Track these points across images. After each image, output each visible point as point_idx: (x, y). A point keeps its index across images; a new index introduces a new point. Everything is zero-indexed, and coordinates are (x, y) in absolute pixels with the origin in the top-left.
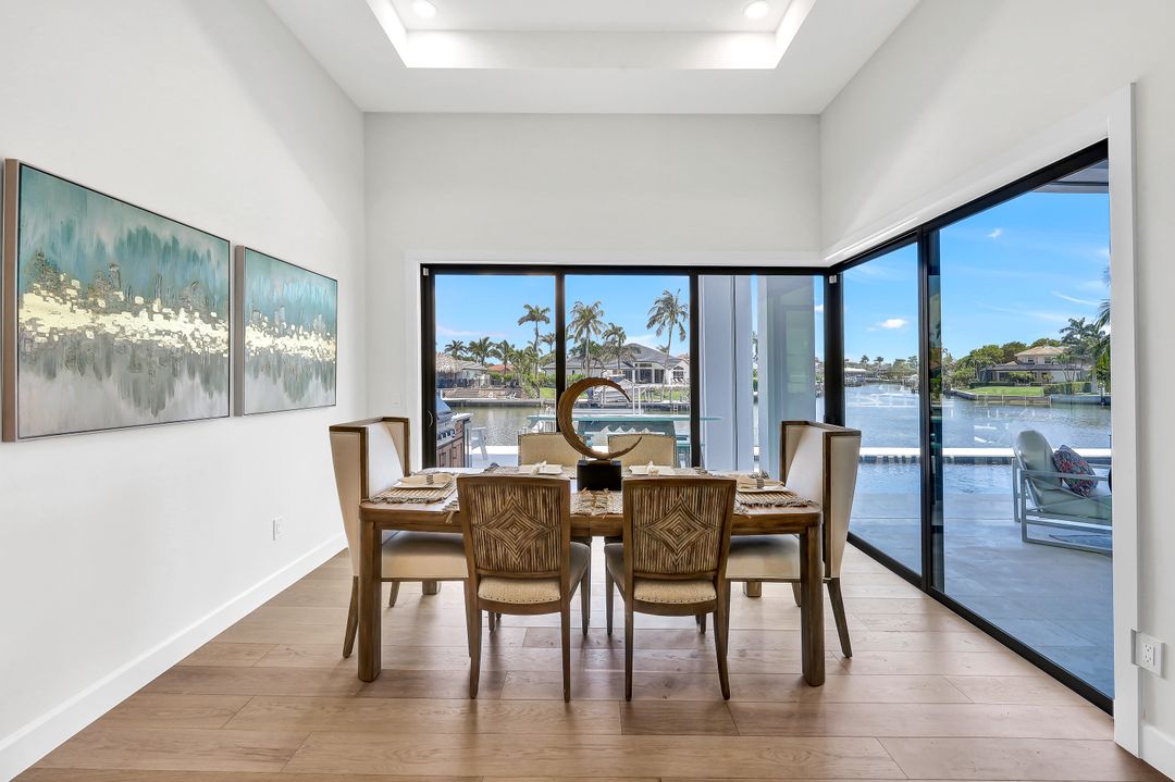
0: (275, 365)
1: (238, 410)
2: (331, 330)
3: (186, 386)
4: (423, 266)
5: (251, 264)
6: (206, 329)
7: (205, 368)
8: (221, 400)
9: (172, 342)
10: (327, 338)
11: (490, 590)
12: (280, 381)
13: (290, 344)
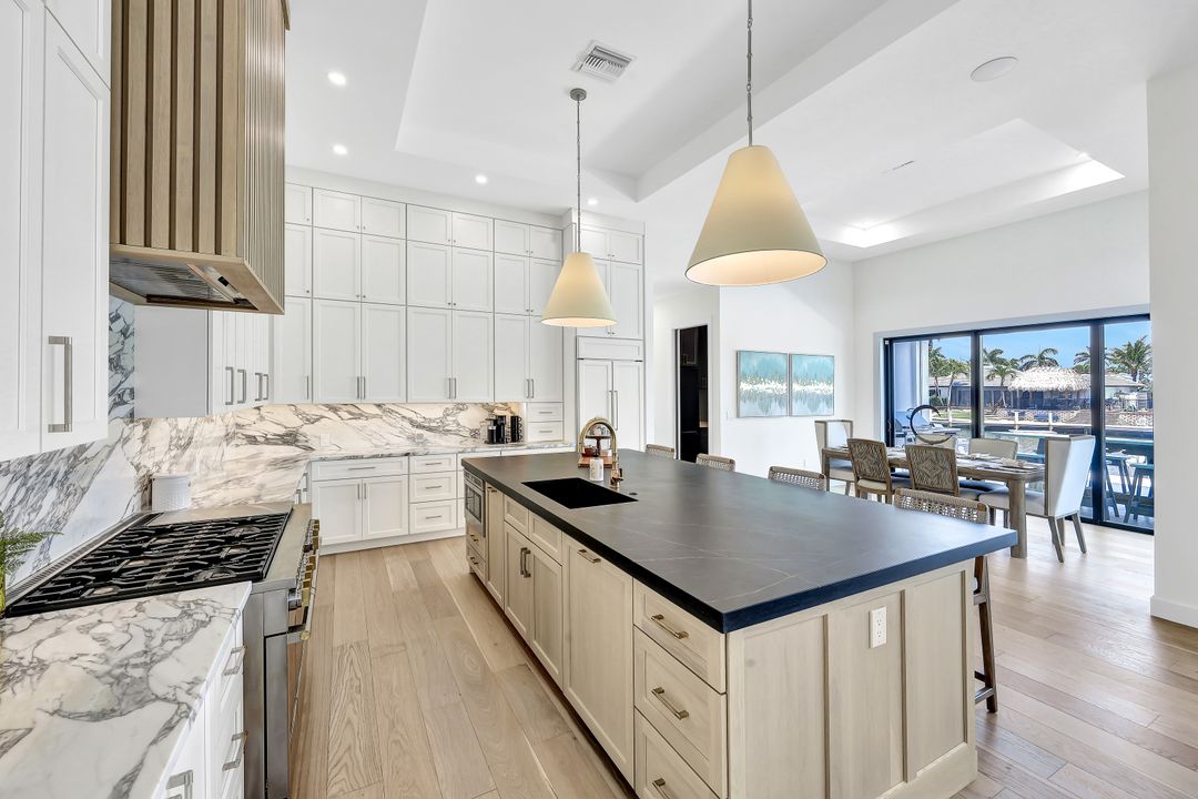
0: (803, 397)
1: (790, 415)
2: (830, 380)
3: (774, 406)
4: (885, 339)
5: (794, 358)
6: (779, 386)
7: (779, 399)
8: (784, 411)
9: (770, 391)
10: (827, 383)
11: (862, 483)
12: (806, 405)
13: (810, 389)
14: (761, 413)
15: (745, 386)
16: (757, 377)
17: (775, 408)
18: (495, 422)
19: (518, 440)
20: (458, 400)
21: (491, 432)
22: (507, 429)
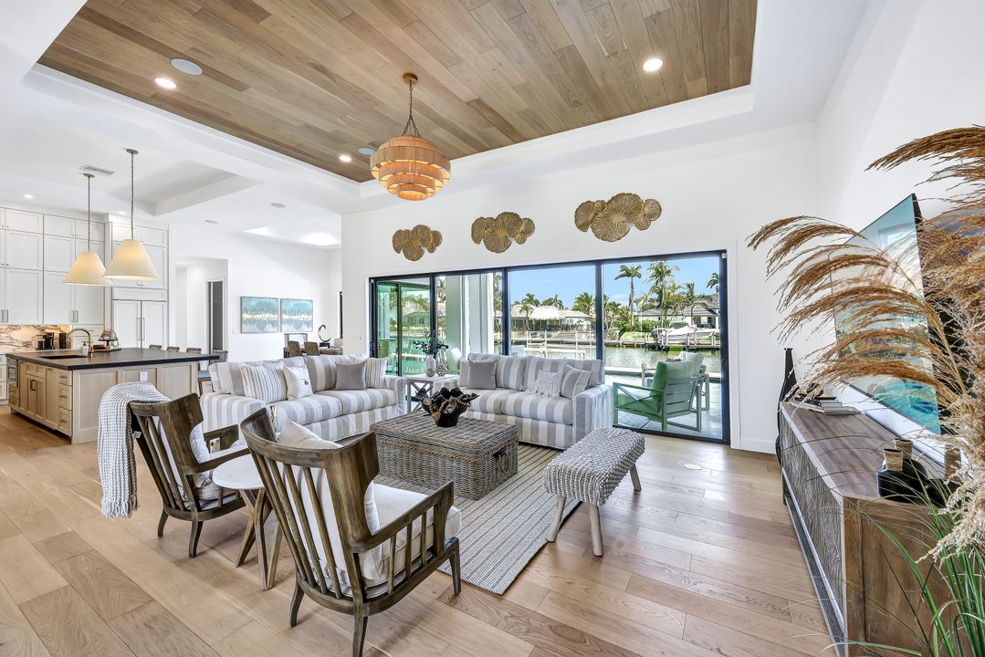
0: (290, 322)
1: (281, 331)
6: (272, 316)
7: (272, 322)
8: (276, 329)
9: (265, 318)
10: (308, 314)
12: (292, 326)
14: (257, 330)
15: (246, 316)
16: (255, 310)
17: (269, 327)
18: (44, 337)
19: (65, 347)
20: (10, 322)
21: (40, 343)
22: (56, 342)
